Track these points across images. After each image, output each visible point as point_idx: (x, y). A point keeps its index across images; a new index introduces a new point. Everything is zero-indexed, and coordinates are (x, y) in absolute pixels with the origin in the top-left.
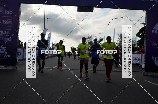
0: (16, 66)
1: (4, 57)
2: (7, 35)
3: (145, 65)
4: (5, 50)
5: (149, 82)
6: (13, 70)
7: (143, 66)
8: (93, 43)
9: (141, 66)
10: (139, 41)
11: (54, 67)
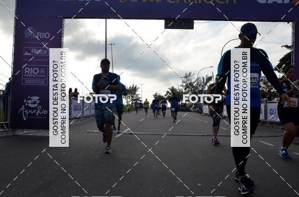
1: (37, 115)
2: (42, 76)
4: (38, 102)
8: (195, 85)
11: (125, 131)
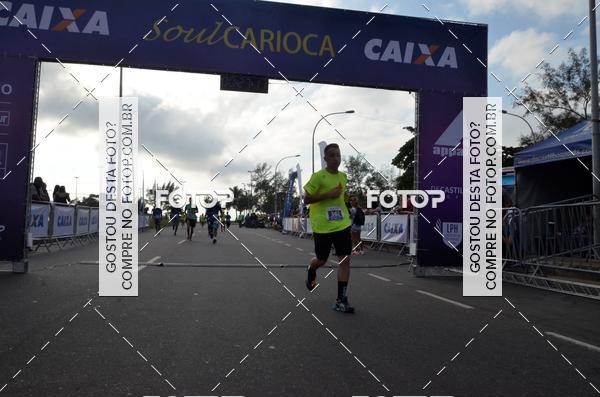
0: (26, 260)
3: (419, 246)
5: (428, 294)
6: (15, 274)
7: (413, 250)
8: (271, 184)
9: (407, 250)
10: (399, 179)
11: (151, 262)
